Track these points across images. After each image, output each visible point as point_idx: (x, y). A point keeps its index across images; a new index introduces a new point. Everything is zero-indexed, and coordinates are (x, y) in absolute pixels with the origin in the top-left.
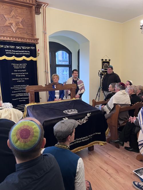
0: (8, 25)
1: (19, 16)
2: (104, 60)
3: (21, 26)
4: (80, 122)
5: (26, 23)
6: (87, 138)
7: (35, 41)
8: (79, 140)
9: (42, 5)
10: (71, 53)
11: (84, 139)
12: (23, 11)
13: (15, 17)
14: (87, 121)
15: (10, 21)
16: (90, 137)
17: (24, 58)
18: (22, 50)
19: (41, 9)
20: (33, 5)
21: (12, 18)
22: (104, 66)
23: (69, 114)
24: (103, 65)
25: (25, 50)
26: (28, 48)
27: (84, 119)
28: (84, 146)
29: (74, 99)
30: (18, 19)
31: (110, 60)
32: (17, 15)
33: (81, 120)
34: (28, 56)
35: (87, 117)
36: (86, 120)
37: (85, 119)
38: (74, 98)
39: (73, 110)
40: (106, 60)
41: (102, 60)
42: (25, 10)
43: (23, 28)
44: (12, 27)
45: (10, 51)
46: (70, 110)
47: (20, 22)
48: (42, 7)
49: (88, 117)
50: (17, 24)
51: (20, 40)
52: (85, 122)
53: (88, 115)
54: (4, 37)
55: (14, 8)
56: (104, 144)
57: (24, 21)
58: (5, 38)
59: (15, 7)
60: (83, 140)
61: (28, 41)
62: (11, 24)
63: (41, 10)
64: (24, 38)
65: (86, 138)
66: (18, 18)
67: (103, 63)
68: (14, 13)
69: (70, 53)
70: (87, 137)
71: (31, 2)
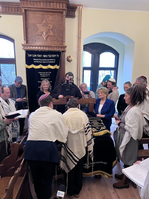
3: (52, 33)
5: (56, 30)
7: (63, 48)
9: (77, 7)
10: (118, 54)
12: (55, 18)
13: (46, 24)
18: (48, 58)
19: (76, 12)
20: (64, 10)
25: (50, 58)
26: (54, 56)
34: (53, 64)
42: (57, 16)
44: (43, 35)
45: (38, 60)
50: (47, 32)
51: (47, 49)
59: (47, 15)
61: (55, 49)
62: (42, 32)
71: (61, 7)
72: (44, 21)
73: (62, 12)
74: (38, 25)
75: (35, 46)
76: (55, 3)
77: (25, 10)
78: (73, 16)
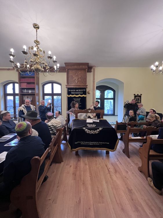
0: (74, 80)
1: (80, 75)
2: (136, 95)
3: (80, 80)
5: (82, 78)
7: (86, 86)
8: (91, 143)
9: (92, 67)
10: (115, 91)
12: (82, 72)
16: (100, 143)
17: (80, 95)
18: (79, 91)
21: (76, 76)
25: (80, 91)
26: (82, 90)
27: (97, 131)
31: (141, 95)
34: (81, 95)
35: (99, 130)
40: (138, 94)
41: (135, 95)
44: (76, 81)
45: (73, 92)
47: (80, 77)
50: (78, 79)
51: (78, 87)
52: (97, 133)
59: (78, 71)
60: (94, 144)
61: (82, 87)
62: (76, 79)
63: (92, 70)
64: (80, 86)
65: (97, 143)
67: (135, 96)
71: (85, 67)
72: (77, 74)
73: (85, 70)
74: (73, 76)
75: (72, 86)
76: (82, 66)
77: (68, 70)
78: (91, 72)
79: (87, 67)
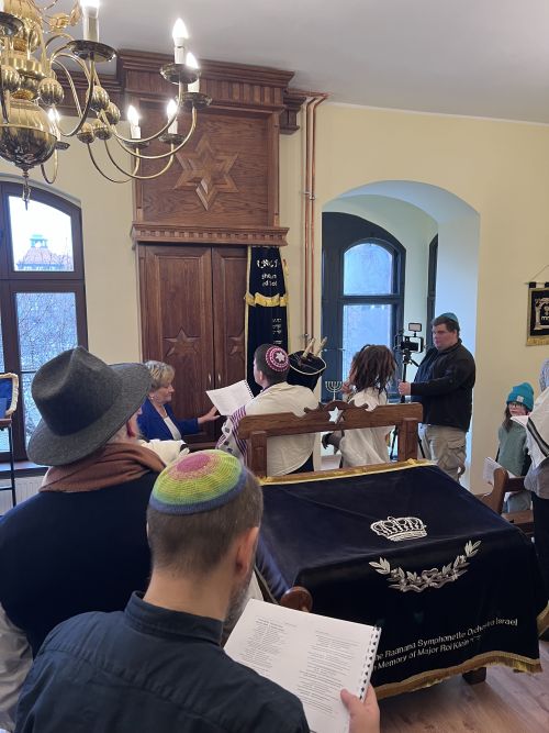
0: (189, 184)
1: (226, 153)
2: (540, 287)
3: (229, 185)
4: (434, 575)
5: (245, 173)
6: (461, 640)
7: (276, 237)
8: (427, 647)
9: (303, 100)
10: (403, 251)
11: (447, 643)
12: (239, 132)
13: (210, 154)
14: (463, 572)
15: (195, 173)
16: (471, 636)
19: (298, 115)
20: (275, 109)
22: (538, 310)
23: (391, 538)
24: (533, 305)
27: (452, 567)
28: (449, 669)
29: (412, 463)
30: (222, 161)
32: (218, 147)
33: (440, 570)
35: (462, 557)
36: (460, 569)
37: (455, 565)
38: (411, 461)
39: (408, 519)
40: (547, 284)
41: (532, 285)
42: (247, 127)
43: (235, 190)
44: (198, 190)
46: (396, 521)
47: (227, 170)
48: (304, 106)
49: (468, 559)
50: (216, 180)
52: (455, 577)
53: (469, 548)
54: (172, 230)
55: (209, 123)
56: (528, 665)
57: (240, 166)
58: (176, 234)
59: (213, 122)
60: (444, 648)
62: (197, 181)
63: (300, 119)
64: (236, 232)
65: (456, 640)
66: (220, 158)
67: (536, 295)
68: (207, 144)
69: (398, 252)
70: (459, 635)
71: (267, 101)
72: (204, 144)
74: (181, 157)
75: (181, 230)
78: (293, 128)
79: (278, 102)
